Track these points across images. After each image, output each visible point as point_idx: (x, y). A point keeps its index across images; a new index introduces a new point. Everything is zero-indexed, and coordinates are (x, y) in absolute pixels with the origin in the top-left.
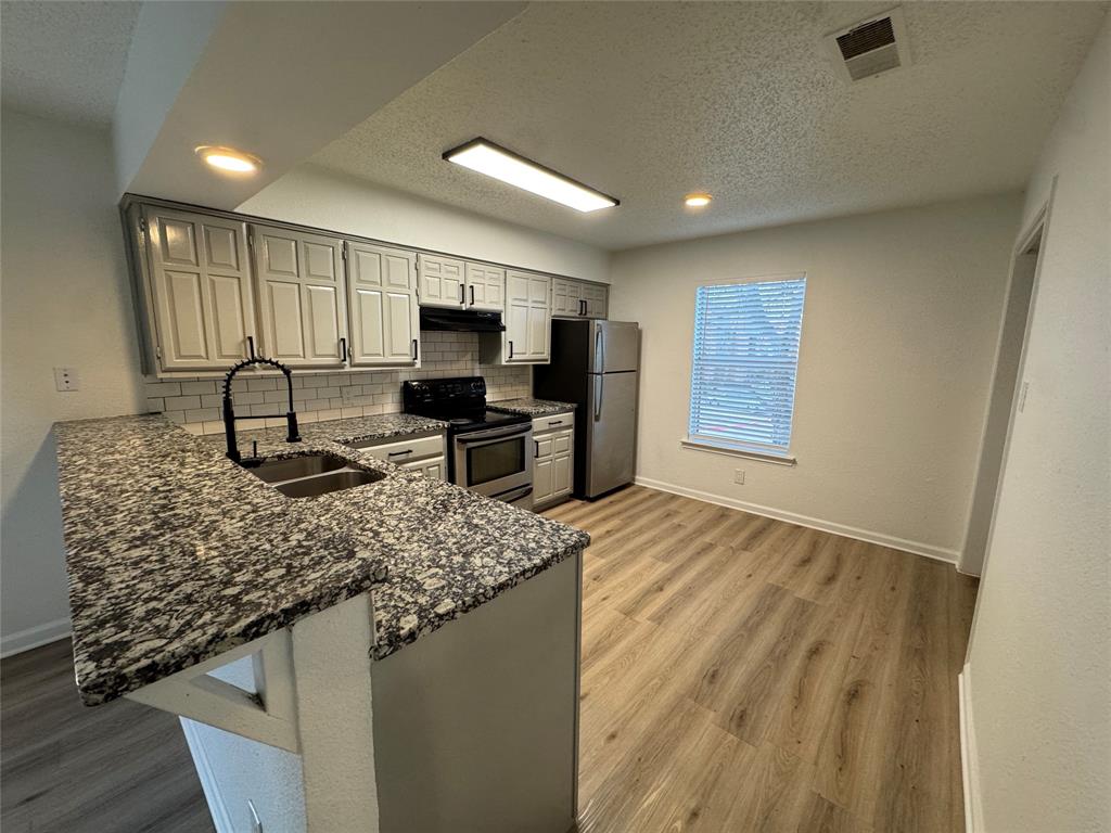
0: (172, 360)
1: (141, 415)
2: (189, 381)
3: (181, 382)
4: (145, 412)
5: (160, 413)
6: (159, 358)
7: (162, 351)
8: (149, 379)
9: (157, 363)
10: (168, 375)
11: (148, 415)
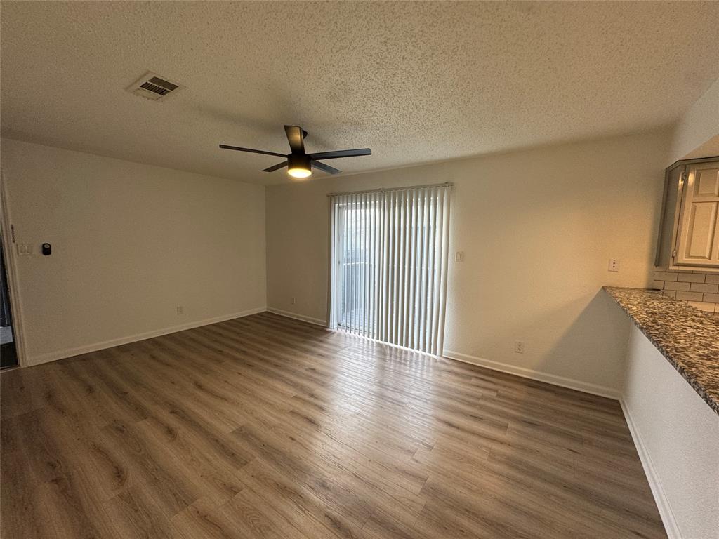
0: (682, 258)
1: (648, 289)
2: (712, 274)
3: (706, 274)
4: (650, 287)
5: (659, 290)
6: (673, 257)
7: (676, 254)
8: (658, 269)
9: (671, 259)
10: (677, 268)
11: (652, 290)
